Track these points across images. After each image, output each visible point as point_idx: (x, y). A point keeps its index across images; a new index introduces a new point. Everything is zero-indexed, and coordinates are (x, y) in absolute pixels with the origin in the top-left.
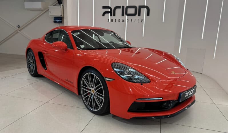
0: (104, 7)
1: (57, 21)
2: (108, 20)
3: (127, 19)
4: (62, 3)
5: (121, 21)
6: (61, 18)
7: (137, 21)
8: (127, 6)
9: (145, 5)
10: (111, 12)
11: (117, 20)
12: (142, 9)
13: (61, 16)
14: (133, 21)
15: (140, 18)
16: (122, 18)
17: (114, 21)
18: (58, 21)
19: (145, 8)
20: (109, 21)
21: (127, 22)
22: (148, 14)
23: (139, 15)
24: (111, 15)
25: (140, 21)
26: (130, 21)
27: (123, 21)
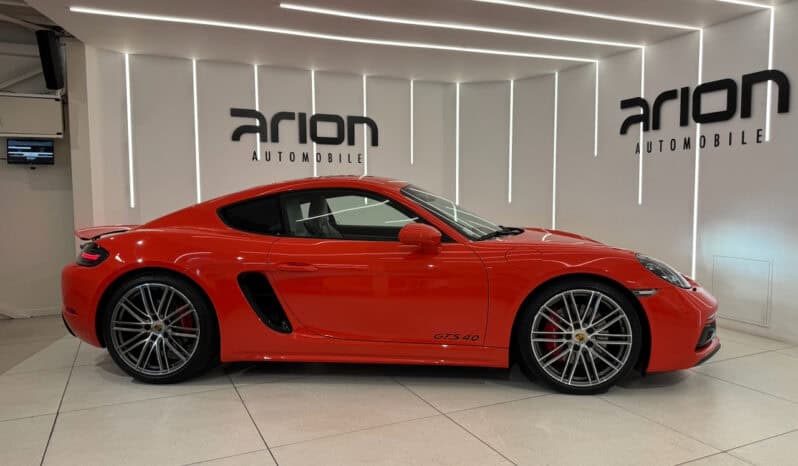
0: (235, 113)
1: (26, 154)
2: (255, 154)
3: (317, 154)
4: (61, 87)
5: (299, 157)
6: (49, 144)
7: (345, 158)
8: (314, 113)
9: (365, 115)
10: (262, 130)
11: (286, 156)
12: (357, 127)
13: (60, 136)
14: (335, 158)
15: (353, 151)
16: (300, 149)
17: (275, 157)
18: (36, 154)
19: (365, 125)
20: (259, 157)
21: (318, 161)
22: (375, 142)
23: (351, 142)
24: (263, 139)
25: (354, 159)
26: (325, 158)
27: (306, 158)
